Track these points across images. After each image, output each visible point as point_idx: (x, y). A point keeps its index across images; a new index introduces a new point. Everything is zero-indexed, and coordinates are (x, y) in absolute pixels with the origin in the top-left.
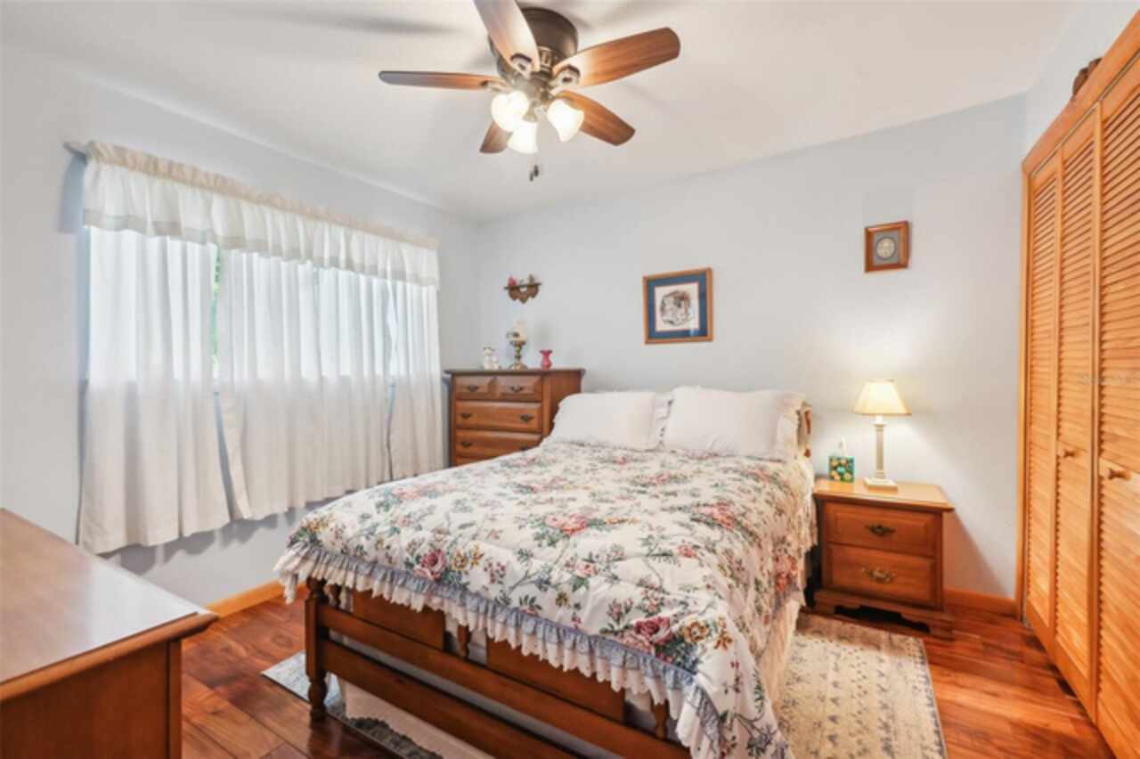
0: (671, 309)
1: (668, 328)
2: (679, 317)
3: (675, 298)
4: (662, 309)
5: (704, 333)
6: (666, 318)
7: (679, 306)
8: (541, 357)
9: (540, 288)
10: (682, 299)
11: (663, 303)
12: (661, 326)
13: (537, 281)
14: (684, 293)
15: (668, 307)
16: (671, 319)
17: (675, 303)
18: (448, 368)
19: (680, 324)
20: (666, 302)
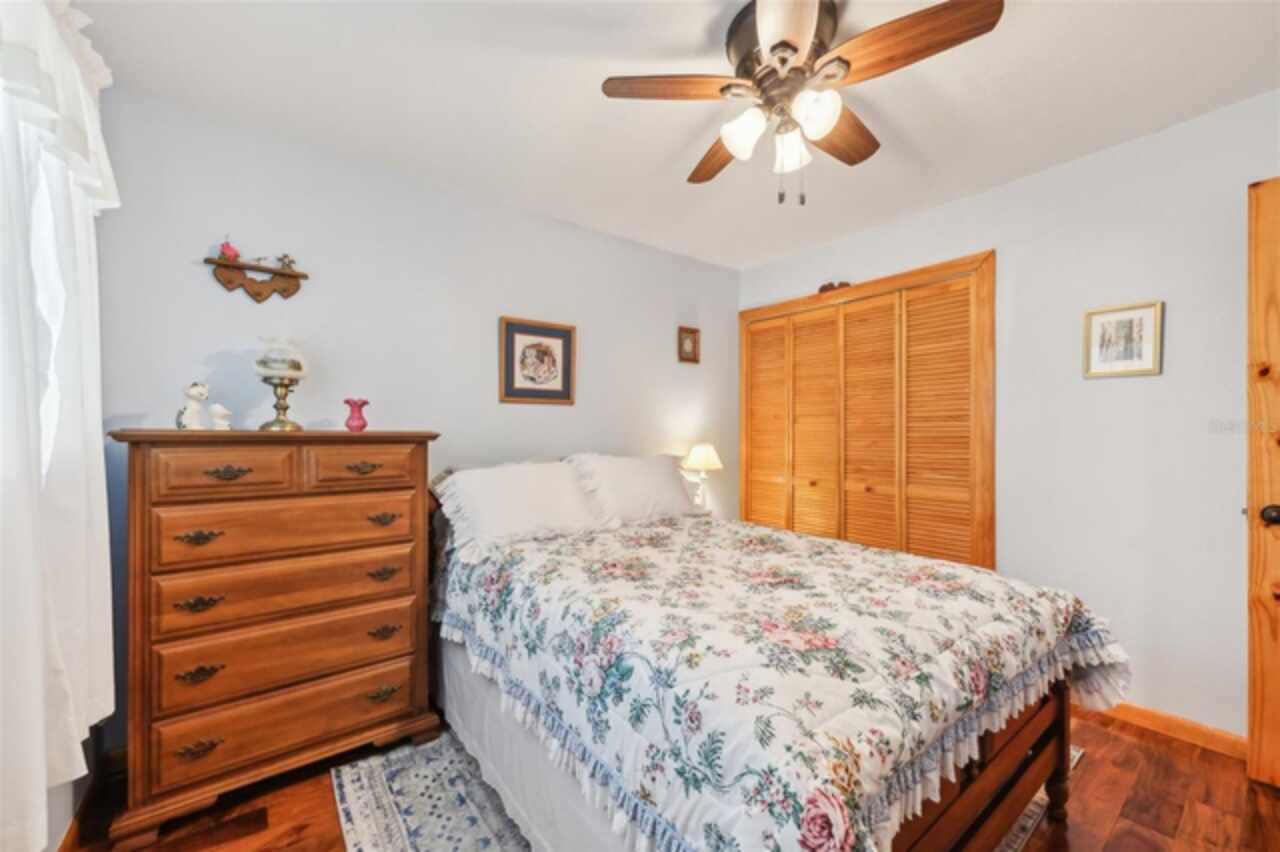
0: (533, 364)
1: (529, 385)
2: (541, 373)
3: (539, 351)
4: (523, 362)
5: (565, 395)
6: (526, 372)
7: (542, 361)
8: (346, 411)
9: (303, 282)
10: (543, 353)
11: (524, 353)
12: (520, 382)
13: (298, 268)
14: (548, 347)
15: (529, 361)
16: (531, 375)
17: (537, 357)
18: (117, 428)
19: (542, 383)
20: (527, 354)
